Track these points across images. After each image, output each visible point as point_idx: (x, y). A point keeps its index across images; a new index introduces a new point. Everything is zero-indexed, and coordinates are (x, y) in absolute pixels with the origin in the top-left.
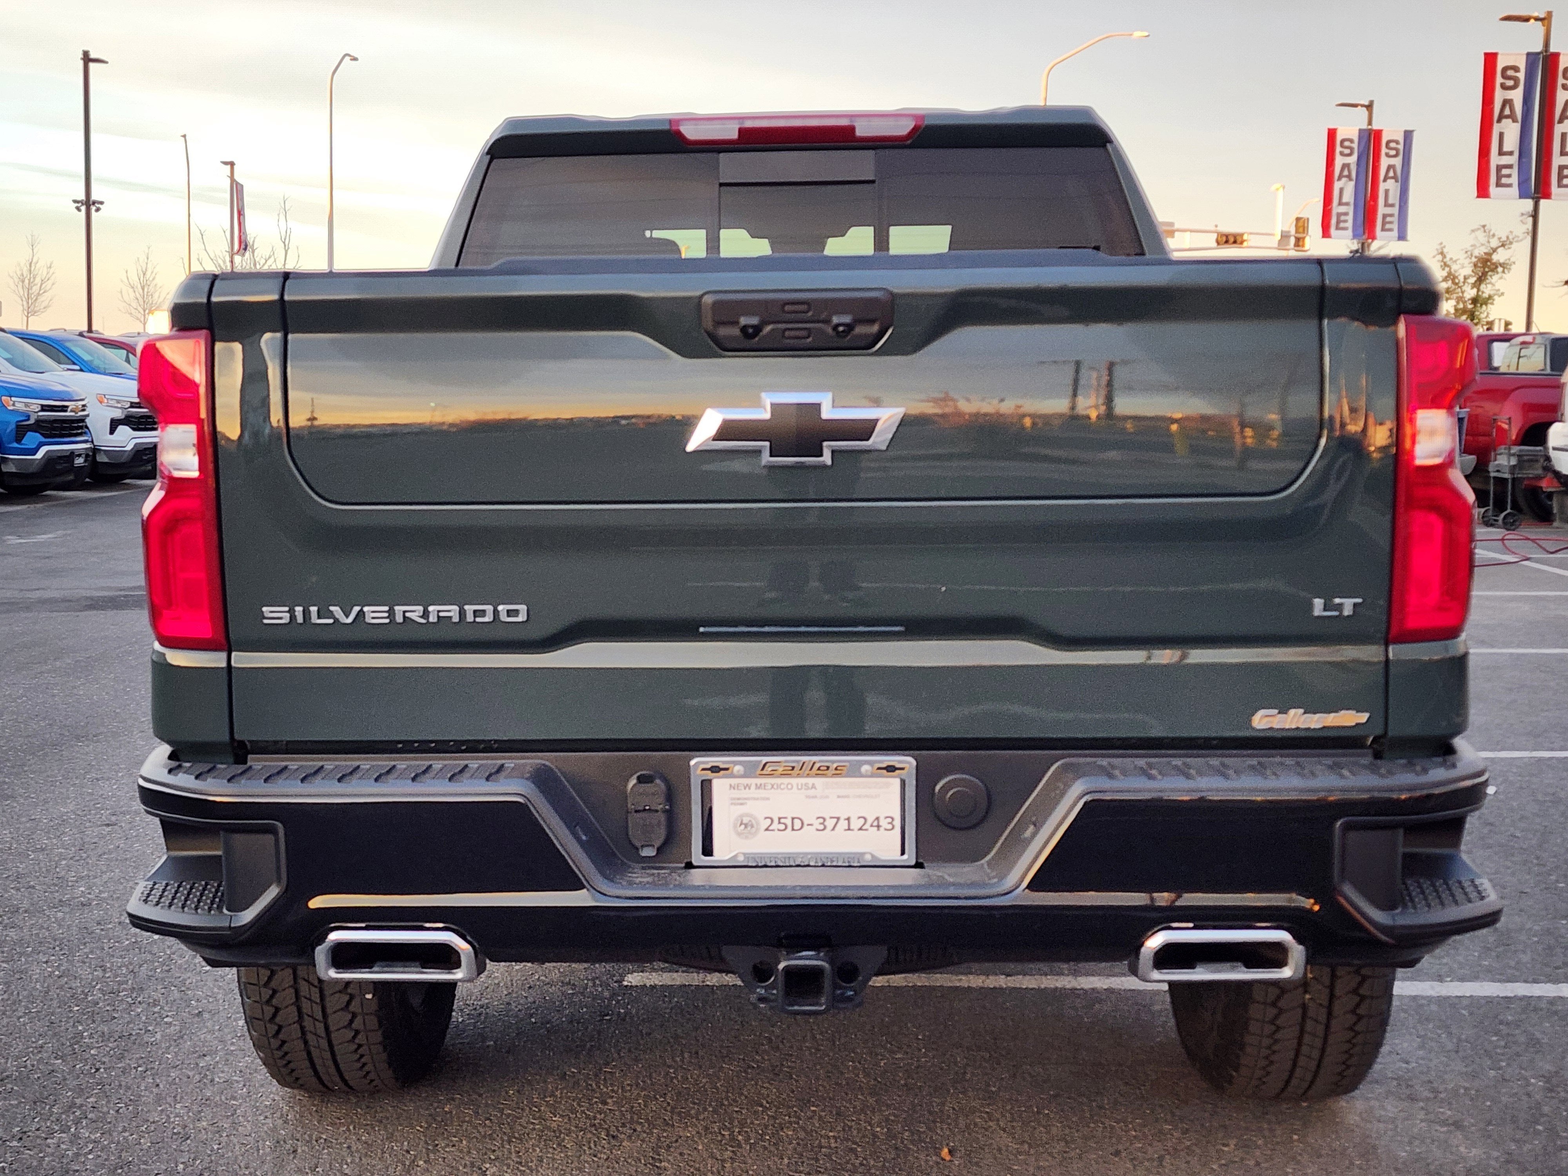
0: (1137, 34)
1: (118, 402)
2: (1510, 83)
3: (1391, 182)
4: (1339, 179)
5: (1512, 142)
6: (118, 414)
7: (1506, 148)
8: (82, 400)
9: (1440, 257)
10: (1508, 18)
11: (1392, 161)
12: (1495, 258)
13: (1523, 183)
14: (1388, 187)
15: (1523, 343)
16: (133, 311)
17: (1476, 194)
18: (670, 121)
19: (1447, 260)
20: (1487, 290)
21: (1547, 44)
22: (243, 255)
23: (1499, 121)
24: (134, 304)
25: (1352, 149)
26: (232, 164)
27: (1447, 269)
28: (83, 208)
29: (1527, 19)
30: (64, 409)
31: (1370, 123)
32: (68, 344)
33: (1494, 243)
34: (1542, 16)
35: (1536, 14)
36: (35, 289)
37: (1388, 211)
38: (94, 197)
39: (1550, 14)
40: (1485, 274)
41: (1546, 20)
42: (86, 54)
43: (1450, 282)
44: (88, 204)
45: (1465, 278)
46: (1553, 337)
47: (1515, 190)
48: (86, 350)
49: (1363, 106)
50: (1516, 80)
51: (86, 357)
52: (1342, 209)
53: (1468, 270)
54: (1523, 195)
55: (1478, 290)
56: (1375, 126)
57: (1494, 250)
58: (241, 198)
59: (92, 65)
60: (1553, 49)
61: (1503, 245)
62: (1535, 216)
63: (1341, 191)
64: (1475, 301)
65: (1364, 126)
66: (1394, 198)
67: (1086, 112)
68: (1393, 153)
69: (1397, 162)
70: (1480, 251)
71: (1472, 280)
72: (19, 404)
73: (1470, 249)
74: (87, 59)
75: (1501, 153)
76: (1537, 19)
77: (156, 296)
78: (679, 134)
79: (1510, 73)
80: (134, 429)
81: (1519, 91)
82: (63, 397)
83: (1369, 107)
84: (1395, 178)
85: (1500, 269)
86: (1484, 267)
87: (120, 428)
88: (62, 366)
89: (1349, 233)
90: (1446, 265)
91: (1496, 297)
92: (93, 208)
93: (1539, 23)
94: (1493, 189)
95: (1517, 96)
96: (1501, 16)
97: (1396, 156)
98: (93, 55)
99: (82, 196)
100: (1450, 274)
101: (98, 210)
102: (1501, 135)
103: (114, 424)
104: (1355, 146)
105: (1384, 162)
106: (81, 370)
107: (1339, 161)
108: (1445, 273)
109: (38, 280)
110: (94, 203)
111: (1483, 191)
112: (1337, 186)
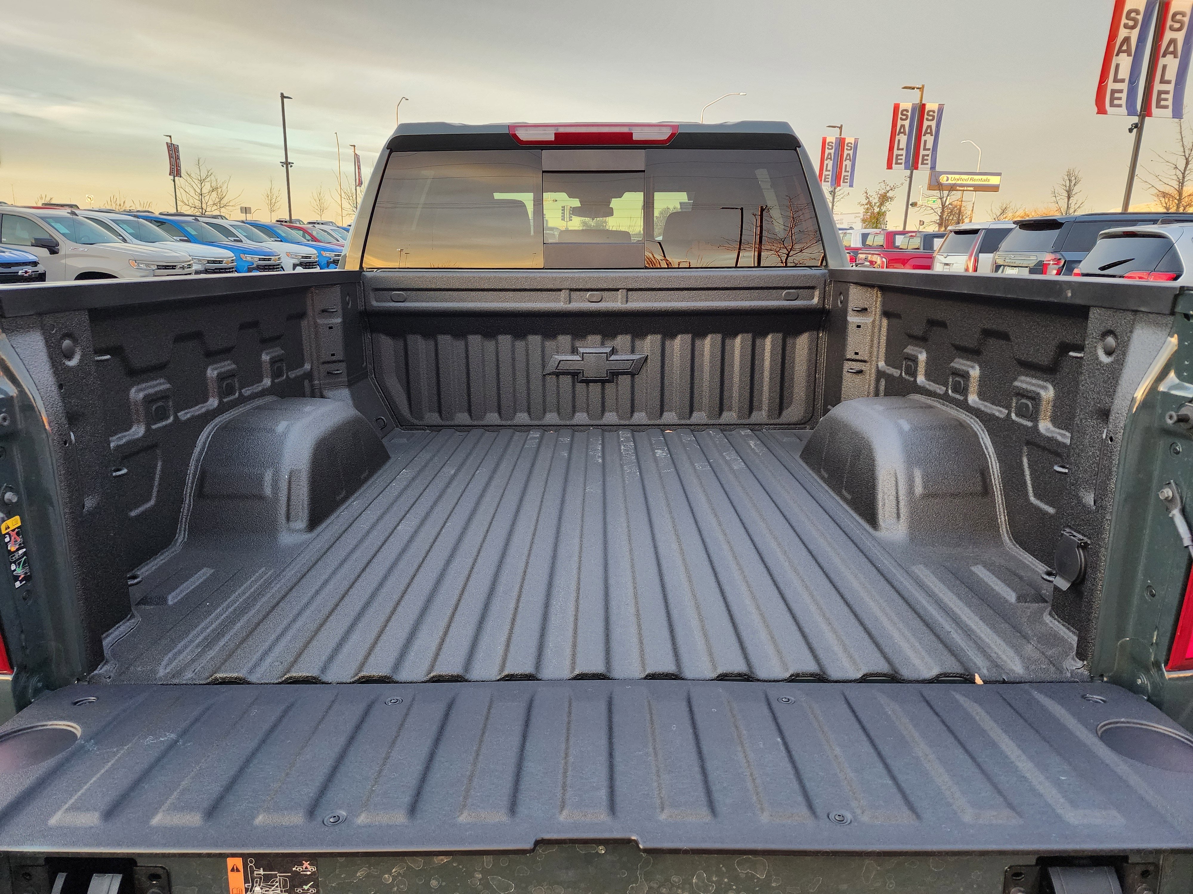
0: (741, 94)
1: (296, 256)
2: (904, 117)
3: (848, 161)
4: (826, 160)
5: (903, 145)
6: (297, 261)
7: (901, 147)
8: (279, 255)
9: (865, 194)
10: (904, 88)
11: (849, 152)
12: (888, 195)
13: (907, 162)
14: (847, 163)
15: (912, 236)
16: (316, 210)
17: (886, 167)
18: (509, 127)
19: (868, 195)
20: (884, 209)
21: (921, 100)
22: (360, 186)
23: (898, 135)
24: (317, 208)
25: (832, 146)
26: (354, 146)
27: (868, 200)
28: (285, 166)
29: (913, 88)
30: (269, 260)
31: (840, 135)
32: (275, 229)
33: (888, 188)
34: (920, 87)
35: (917, 86)
36: (273, 201)
37: (846, 174)
38: (289, 161)
39: (923, 86)
40: (883, 202)
41: (921, 89)
42: (282, 94)
43: (868, 205)
44: (287, 164)
45: (875, 203)
46: (925, 233)
47: (903, 166)
48: (283, 231)
49: (838, 127)
50: (907, 116)
51: (283, 235)
52: (827, 173)
53: (876, 200)
54: (906, 168)
55: (880, 208)
56: (842, 136)
57: (888, 192)
58: (359, 162)
59: (285, 100)
60: (923, 102)
61: (891, 189)
62: (911, 177)
63: (827, 165)
64: (878, 213)
65: (838, 136)
66: (849, 169)
67: (785, 125)
68: (849, 148)
69: (851, 152)
70: (882, 192)
71: (878, 204)
72: (249, 258)
73: (878, 191)
74: (283, 97)
75: (898, 149)
76: (917, 88)
77: (325, 204)
78: (515, 136)
79: (905, 113)
80: (304, 268)
81: (908, 121)
82: (271, 254)
83: (841, 128)
84: (850, 160)
85: (890, 200)
86: (883, 199)
87: (298, 267)
88: (272, 239)
89: (829, 183)
90: (867, 197)
91: (887, 212)
92: (289, 166)
93: (918, 90)
94: (894, 165)
95: (907, 123)
96: (903, 86)
97: (851, 150)
98: (285, 95)
99: (284, 160)
100: (869, 201)
101: (291, 166)
102: (899, 141)
103: (295, 266)
104: (834, 145)
105: (846, 152)
106: (281, 241)
107: (827, 151)
108: (867, 201)
109: (275, 197)
110: (289, 163)
111: (889, 167)
112: (826, 162)
